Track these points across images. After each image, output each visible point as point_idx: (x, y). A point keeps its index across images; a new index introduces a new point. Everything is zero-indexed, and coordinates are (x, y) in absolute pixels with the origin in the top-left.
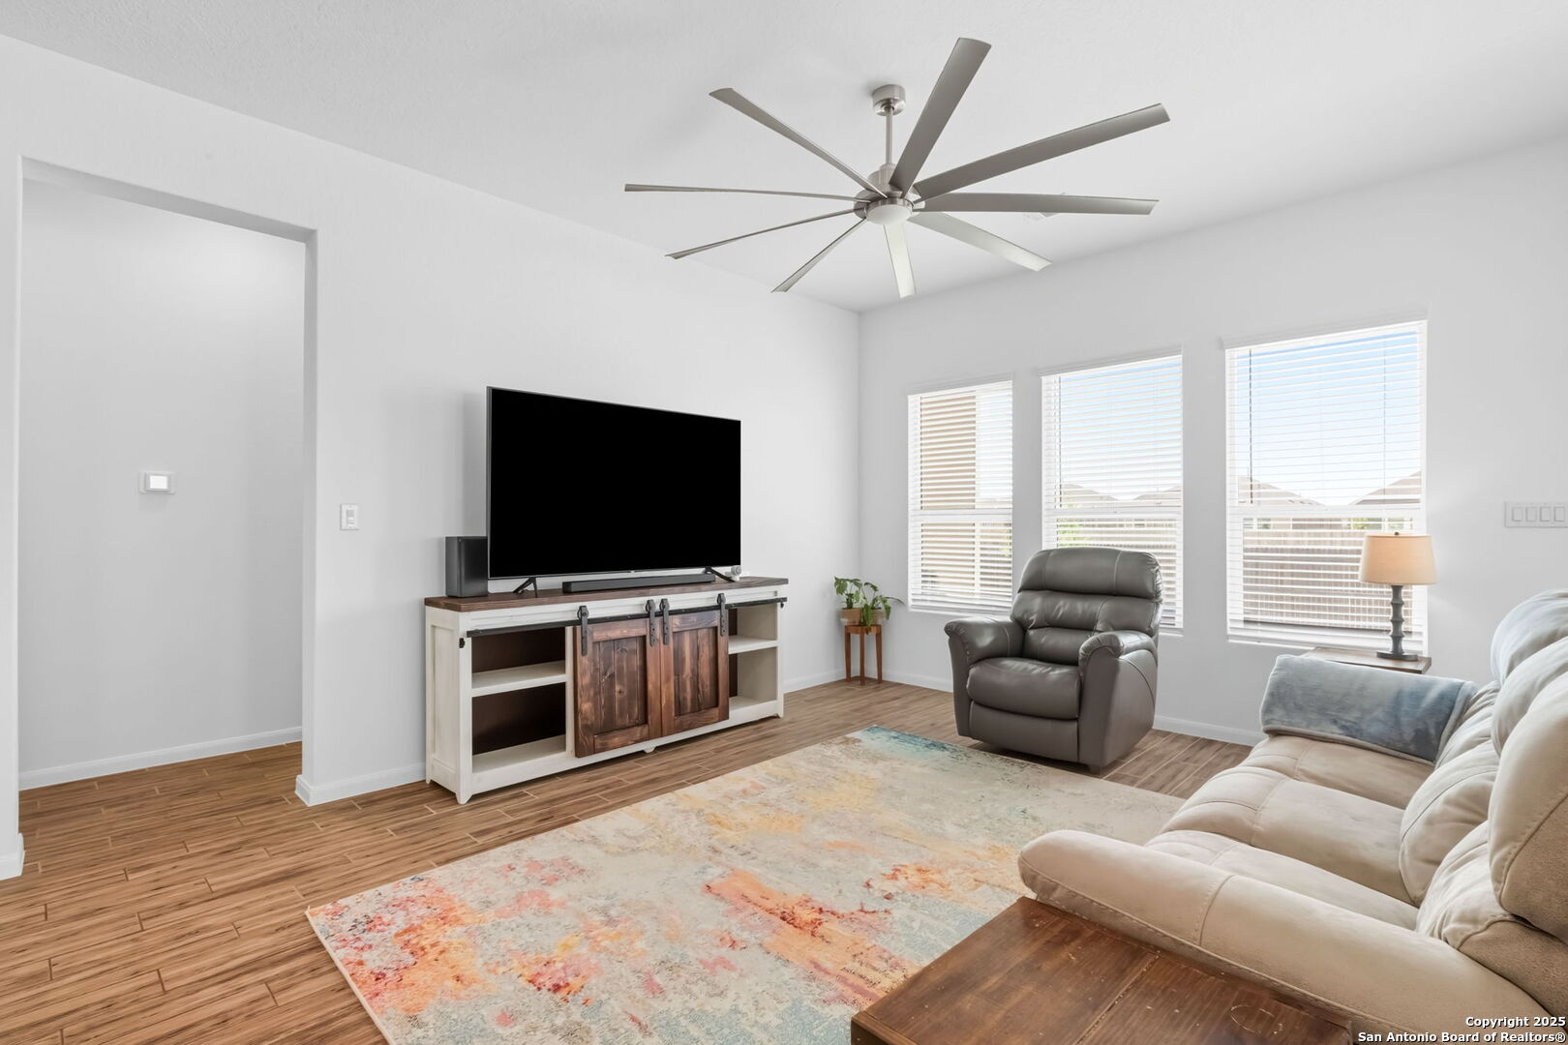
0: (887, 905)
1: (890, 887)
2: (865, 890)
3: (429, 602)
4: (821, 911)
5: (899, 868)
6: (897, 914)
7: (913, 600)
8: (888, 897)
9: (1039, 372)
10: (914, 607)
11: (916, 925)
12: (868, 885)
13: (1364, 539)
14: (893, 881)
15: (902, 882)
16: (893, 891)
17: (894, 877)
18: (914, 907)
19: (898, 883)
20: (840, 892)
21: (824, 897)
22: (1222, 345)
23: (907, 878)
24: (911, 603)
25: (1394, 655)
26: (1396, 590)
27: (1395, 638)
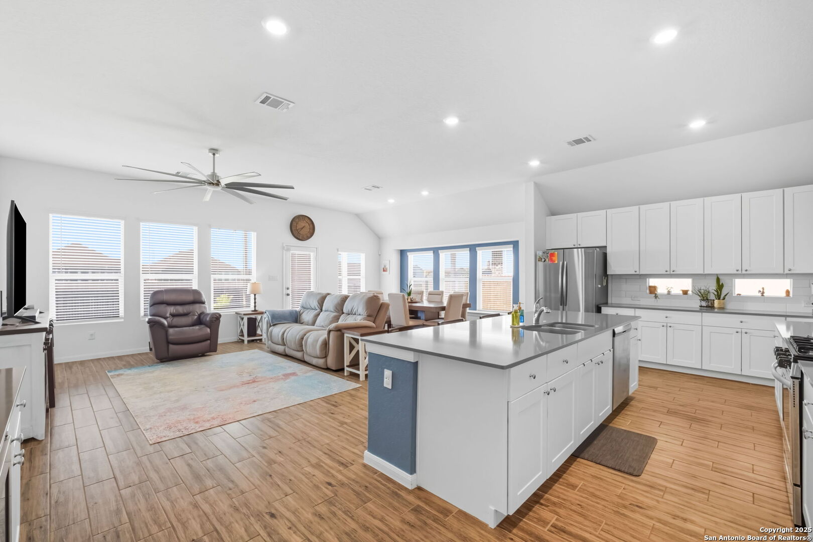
9: (138, 221)
13: (248, 283)
25: (255, 310)
26: (255, 295)
27: (255, 306)
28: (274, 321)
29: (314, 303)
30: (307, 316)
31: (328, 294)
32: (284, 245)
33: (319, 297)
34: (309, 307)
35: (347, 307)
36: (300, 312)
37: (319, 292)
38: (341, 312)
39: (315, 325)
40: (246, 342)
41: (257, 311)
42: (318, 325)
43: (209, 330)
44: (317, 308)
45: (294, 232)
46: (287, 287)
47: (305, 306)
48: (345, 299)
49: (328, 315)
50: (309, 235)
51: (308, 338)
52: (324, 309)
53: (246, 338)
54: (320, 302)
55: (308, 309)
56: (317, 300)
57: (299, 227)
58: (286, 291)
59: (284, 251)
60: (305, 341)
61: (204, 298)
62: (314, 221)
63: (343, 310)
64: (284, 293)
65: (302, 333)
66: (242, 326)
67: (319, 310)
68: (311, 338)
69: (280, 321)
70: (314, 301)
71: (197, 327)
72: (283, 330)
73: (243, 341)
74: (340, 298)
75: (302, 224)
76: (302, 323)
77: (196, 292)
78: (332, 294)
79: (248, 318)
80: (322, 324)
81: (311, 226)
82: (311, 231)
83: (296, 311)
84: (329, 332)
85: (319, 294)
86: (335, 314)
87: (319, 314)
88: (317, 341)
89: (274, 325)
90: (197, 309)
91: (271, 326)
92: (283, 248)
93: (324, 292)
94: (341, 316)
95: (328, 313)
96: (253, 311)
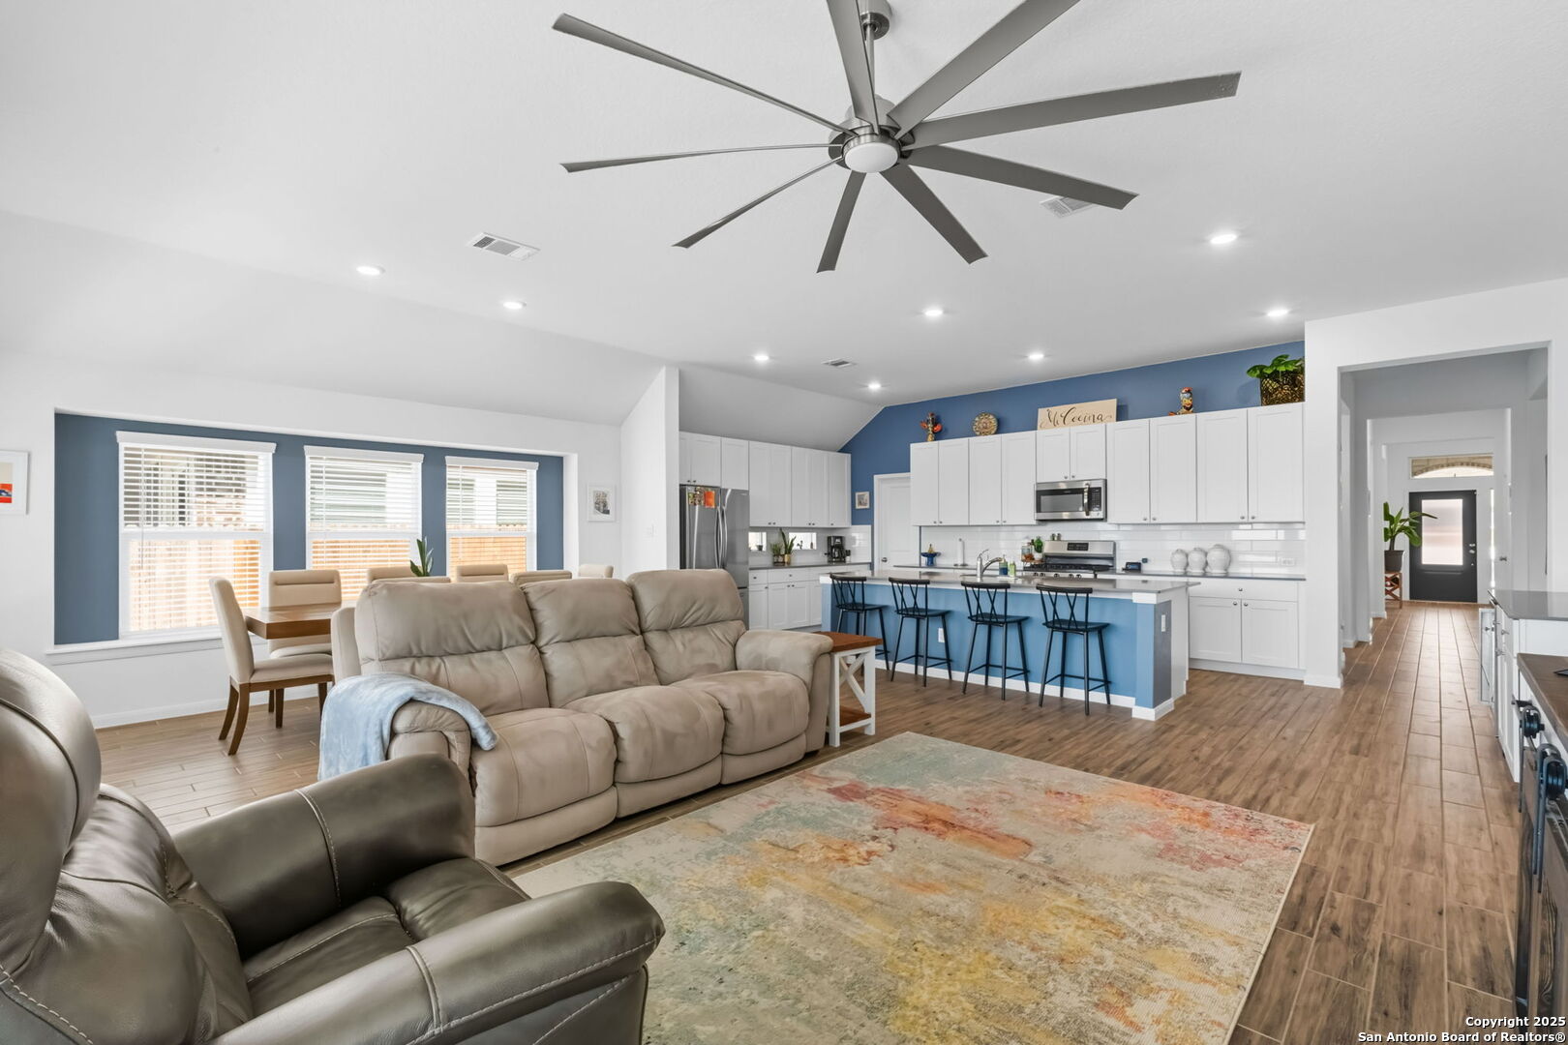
0: (876, 833)
1: (874, 846)
2: (894, 843)
4: (926, 829)
5: (865, 863)
6: (869, 828)
8: (875, 838)
11: (855, 821)
12: (892, 846)
14: (870, 850)
15: (863, 849)
16: (871, 843)
17: (870, 853)
18: (855, 831)
19: (866, 848)
20: (915, 842)
21: (927, 839)
23: (858, 853)
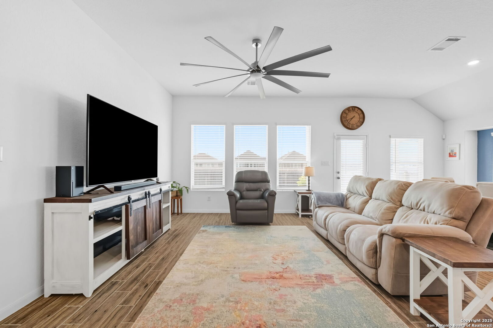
3: (46, 201)
7: (192, 187)
9: (233, 124)
10: (192, 189)
13: (304, 168)
22: (276, 124)
24: (191, 188)
25: (309, 190)
26: (309, 177)
27: (309, 187)
28: (319, 203)
29: (362, 188)
30: (354, 202)
31: (380, 180)
32: (335, 135)
33: (367, 183)
34: (356, 191)
35: (408, 198)
36: (346, 196)
37: (369, 177)
38: (399, 204)
39: (363, 214)
40: (300, 216)
41: (310, 191)
42: (366, 215)
43: (266, 204)
44: (365, 194)
45: (344, 123)
46: (337, 171)
47: (351, 190)
48: (404, 187)
49: (379, 205)
50: (359, 124)
51: (351, 232)
52: (373, 196)
53: (300, 213)
54: (369, 188)
55: (355, 194)
56: (366, 185)
57: (349, 117)
58: (336, 175)
59: (335, 140)
60: (347, 234)
61: (270, 178)
62: (364, 111)
63: (401, 202)
64: (335, 176)
65: (345, 222)
66: (298, 202)
67: (368, 197)
68: (355, 233)
69: (325, 203)
70: (362, 187)
71: (259, 201)
72: (326, 214)
73: (298, 214)
74: (396, 186)
75: (351, 115)
76: (348, 209)
77: (264, 173)
78: (385, 179)
79: (302, 196)
80: (371, 214)
81: (361, 115)
82: (361, 120)
83: (342, 195)
84: (382, 235)
85: (369, 179)
86: (390, 205)
87: (368, 201)
88: (363, 241)
89: (319, 207)
90: (262, 186)
91: (316, 208)
92: (334, 137)
93: (375, 177)
94: (398, 208)
95: (379, 202)
96: (307, 190)
